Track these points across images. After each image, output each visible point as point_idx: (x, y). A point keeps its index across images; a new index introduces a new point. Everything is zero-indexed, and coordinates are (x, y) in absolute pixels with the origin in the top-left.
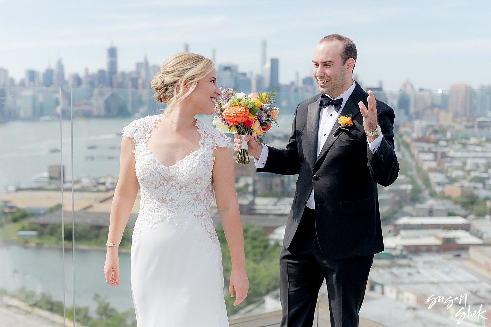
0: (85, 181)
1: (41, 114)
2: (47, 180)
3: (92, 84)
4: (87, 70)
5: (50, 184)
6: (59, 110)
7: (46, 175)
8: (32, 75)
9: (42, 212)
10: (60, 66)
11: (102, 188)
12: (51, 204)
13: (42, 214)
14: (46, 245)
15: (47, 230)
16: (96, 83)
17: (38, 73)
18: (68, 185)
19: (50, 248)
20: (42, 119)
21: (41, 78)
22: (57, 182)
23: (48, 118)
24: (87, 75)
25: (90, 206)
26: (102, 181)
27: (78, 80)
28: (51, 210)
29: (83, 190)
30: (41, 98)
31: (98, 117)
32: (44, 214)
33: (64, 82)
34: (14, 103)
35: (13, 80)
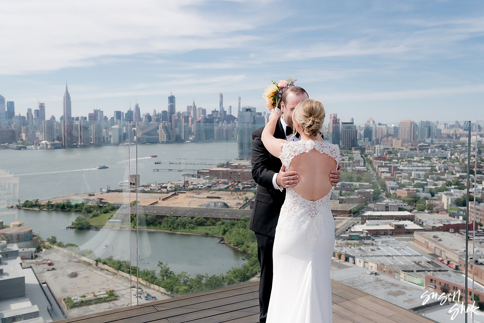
0: (153, 186)
1: (124, 141)
2: (128, 184)
3: (158, 120)
4: (155, 111)
5: (130, 188)
7: (128, 181)
8: (118, 114)
10: (138, 109)
11: (165, 190)
13: (125, 208)
16: (161, 119)
17: (123, 113)
18: (141, 189)
21: (124, 116)
24: (156, 115)
25: (157, 202)
27: (149, 118)
29: (152, 191)
30: (124, 130)
33: (140, 120)
34: (107, 133)
35: (106, 118)
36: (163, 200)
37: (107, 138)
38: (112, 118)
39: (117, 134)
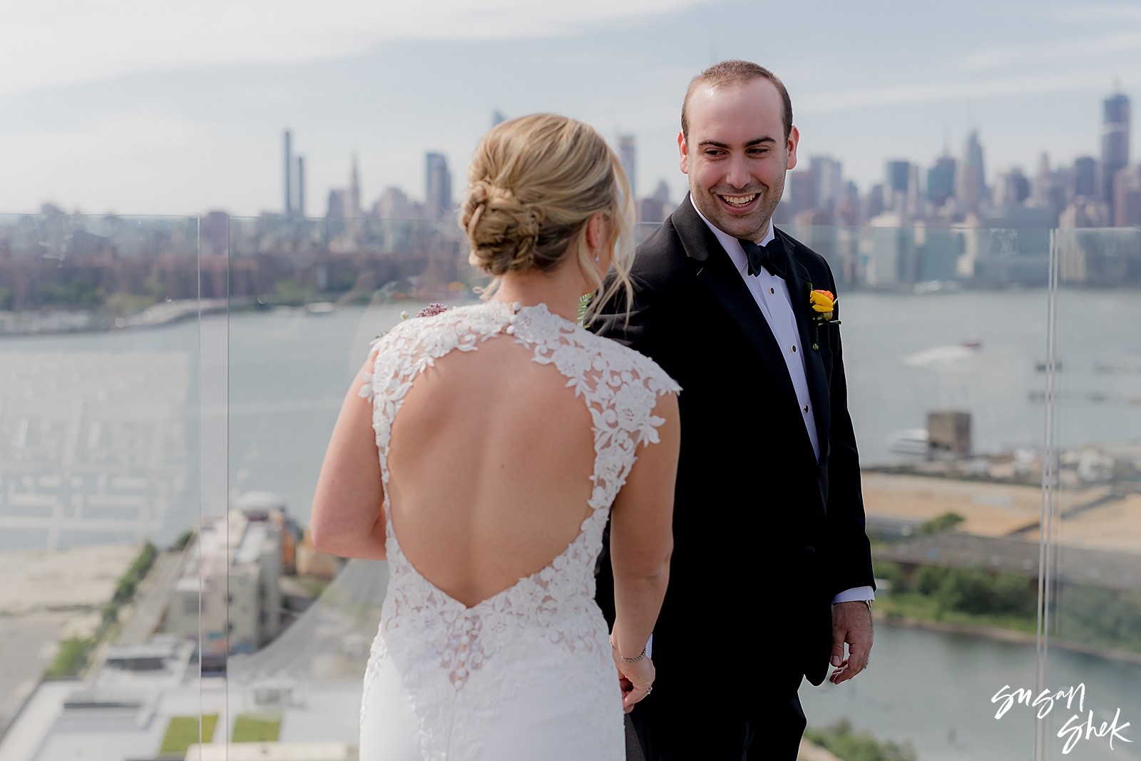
0: (1025, 458)
1: (920, 275)
2: (923, 448)
3: (1057, 198)
4: (1045, 158)
5: (931, 459)
6: (965, 265)
7: (921, 434)
8: (900, 172)
9: (905, 531)
10: (975, 149)
11: (1068, 477)
12: (929, 512)
13: (906, 537)
14: (911, 620)
15: (916, 579)
16: (1069, 192)
17: (917, 168)
18: (978, 466)
19: (919, 628)
20: (921, 287)
21: (922, 180)
22: (949, 456)
23: (934, 285)
24: (1047, 174)
25: (1035, 526)
26: (1070, 458)
27: (1020, 185)
28: (929, 529)
29: (1020, 480)
30: (919, 234)
31: (1068, 284)
32: (911, 537)
33: (983, 191)
34: (854, 246)
35: (852, 188)
36: (1064, 516)
37: (853, 266)
38: (877, 189)
39: (890, 253)
